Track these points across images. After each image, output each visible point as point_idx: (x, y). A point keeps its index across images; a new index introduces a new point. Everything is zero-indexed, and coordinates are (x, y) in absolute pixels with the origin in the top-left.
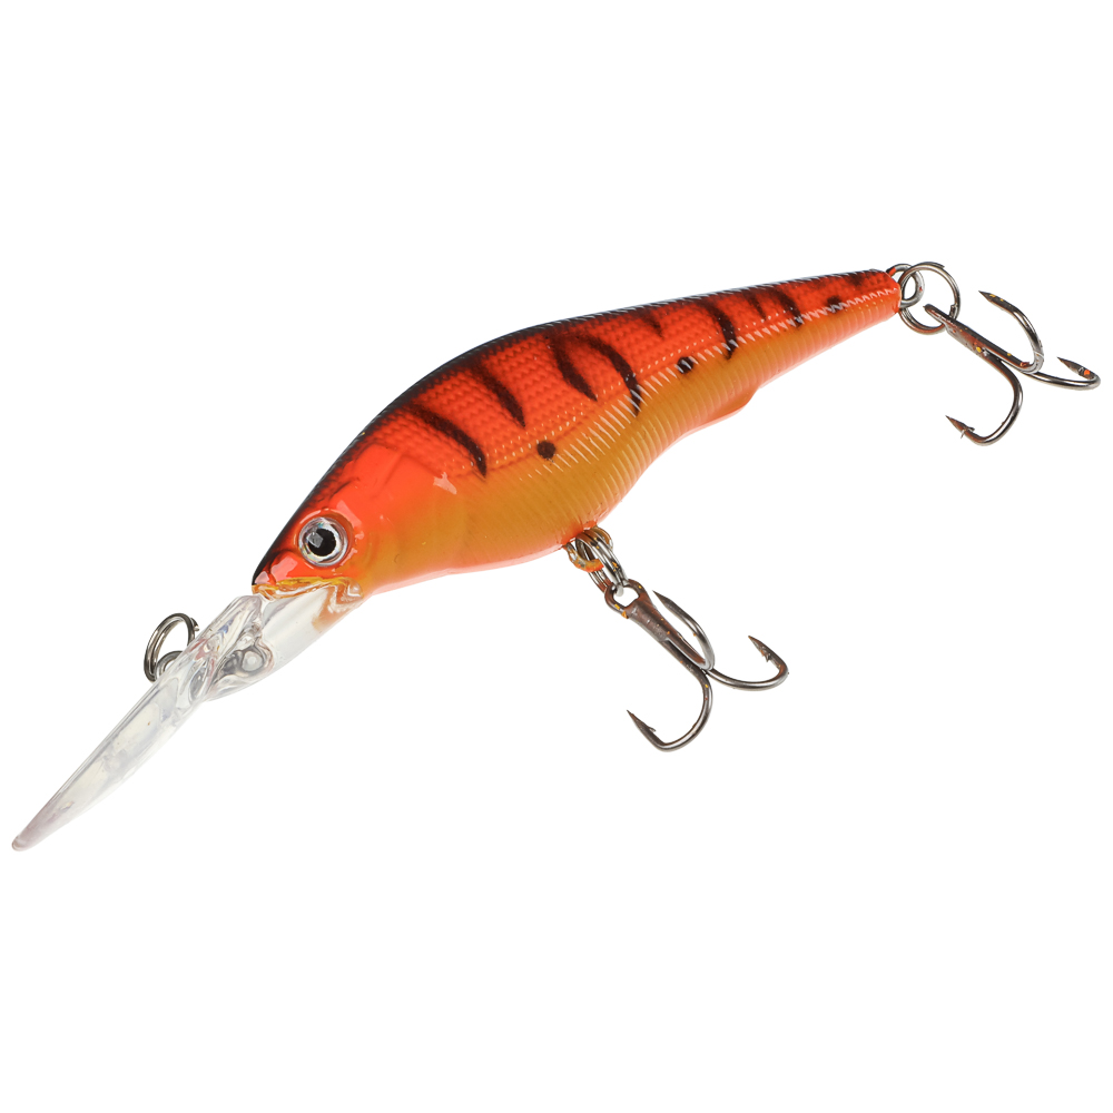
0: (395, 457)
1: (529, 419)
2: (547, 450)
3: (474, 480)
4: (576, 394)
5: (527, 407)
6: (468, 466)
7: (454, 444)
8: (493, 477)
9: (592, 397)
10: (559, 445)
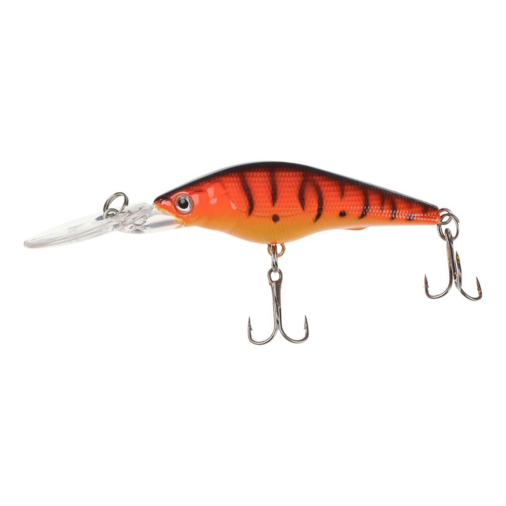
0: (224, 192)
1: (277, 204)
2: (276, 219)
3: (245, 215)
4: (299, 204)
5: (279, 199)
6: (246, 208)
7: (246, 198)
8: (252, 217)
9: (303, 209)
10: (281, 219)
